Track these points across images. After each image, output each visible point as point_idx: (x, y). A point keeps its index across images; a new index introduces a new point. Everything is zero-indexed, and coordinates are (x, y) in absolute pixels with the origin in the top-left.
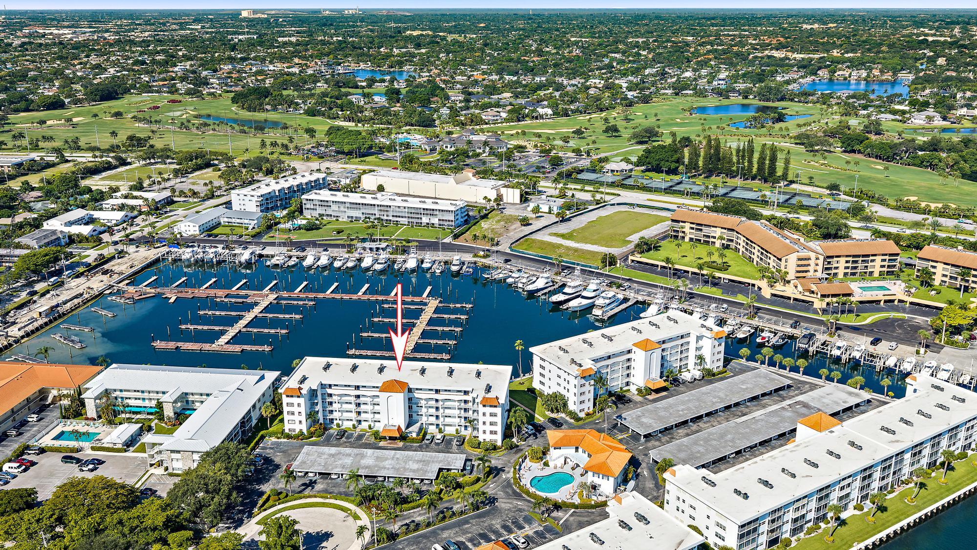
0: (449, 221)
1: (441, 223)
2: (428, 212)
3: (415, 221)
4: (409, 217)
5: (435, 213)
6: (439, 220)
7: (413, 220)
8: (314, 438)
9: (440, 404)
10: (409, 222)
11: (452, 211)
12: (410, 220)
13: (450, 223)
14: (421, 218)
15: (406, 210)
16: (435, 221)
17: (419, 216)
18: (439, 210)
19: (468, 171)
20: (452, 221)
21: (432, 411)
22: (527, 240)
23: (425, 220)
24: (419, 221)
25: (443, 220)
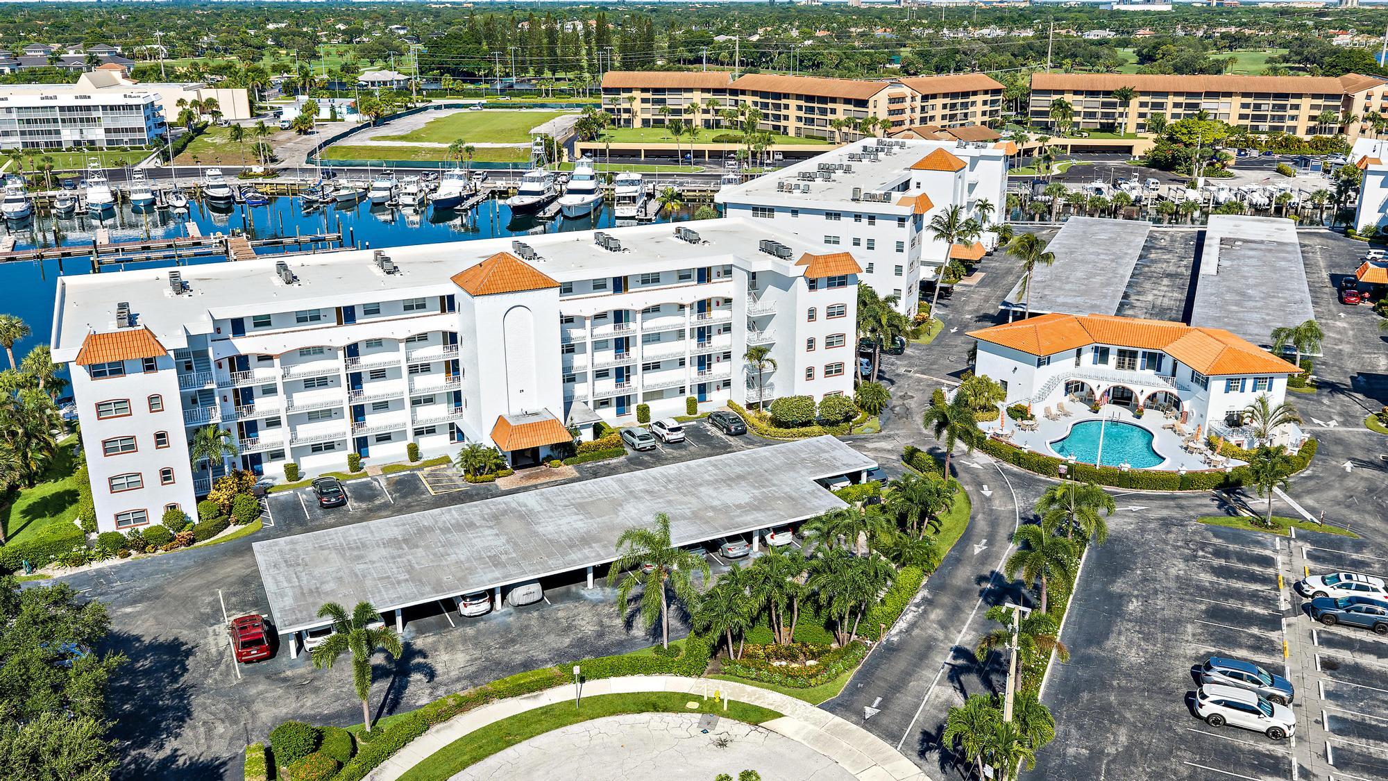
0: (133, 130)
1: (113, 136)
2: (77, 115)
3: (42, 139)
4: (23, 133)
5: (94, 114)
6: (107, 131)
7: (36, 139)
8: (232, 530)
9: (635, 328)
10: (25, 144)
11: (138, 107)
12: (28, 139)
13: (138, 136)
14: (58, 132)
15: (14, 116)
16: (97, 134)
17: (52, 127)
18: (104, 108)
19: (110, 68)
20: (141, 130)
21: (607, 358)
22: (335, 149)
23: (68, 135)
24: (54, 138)
25: (116, 130)
